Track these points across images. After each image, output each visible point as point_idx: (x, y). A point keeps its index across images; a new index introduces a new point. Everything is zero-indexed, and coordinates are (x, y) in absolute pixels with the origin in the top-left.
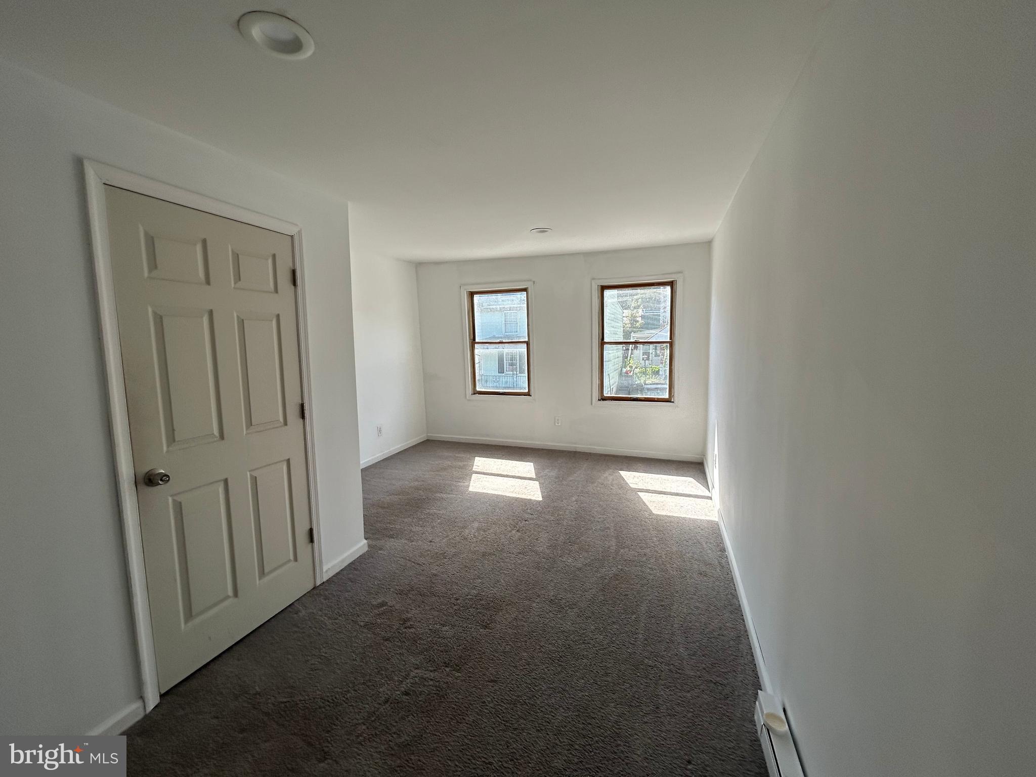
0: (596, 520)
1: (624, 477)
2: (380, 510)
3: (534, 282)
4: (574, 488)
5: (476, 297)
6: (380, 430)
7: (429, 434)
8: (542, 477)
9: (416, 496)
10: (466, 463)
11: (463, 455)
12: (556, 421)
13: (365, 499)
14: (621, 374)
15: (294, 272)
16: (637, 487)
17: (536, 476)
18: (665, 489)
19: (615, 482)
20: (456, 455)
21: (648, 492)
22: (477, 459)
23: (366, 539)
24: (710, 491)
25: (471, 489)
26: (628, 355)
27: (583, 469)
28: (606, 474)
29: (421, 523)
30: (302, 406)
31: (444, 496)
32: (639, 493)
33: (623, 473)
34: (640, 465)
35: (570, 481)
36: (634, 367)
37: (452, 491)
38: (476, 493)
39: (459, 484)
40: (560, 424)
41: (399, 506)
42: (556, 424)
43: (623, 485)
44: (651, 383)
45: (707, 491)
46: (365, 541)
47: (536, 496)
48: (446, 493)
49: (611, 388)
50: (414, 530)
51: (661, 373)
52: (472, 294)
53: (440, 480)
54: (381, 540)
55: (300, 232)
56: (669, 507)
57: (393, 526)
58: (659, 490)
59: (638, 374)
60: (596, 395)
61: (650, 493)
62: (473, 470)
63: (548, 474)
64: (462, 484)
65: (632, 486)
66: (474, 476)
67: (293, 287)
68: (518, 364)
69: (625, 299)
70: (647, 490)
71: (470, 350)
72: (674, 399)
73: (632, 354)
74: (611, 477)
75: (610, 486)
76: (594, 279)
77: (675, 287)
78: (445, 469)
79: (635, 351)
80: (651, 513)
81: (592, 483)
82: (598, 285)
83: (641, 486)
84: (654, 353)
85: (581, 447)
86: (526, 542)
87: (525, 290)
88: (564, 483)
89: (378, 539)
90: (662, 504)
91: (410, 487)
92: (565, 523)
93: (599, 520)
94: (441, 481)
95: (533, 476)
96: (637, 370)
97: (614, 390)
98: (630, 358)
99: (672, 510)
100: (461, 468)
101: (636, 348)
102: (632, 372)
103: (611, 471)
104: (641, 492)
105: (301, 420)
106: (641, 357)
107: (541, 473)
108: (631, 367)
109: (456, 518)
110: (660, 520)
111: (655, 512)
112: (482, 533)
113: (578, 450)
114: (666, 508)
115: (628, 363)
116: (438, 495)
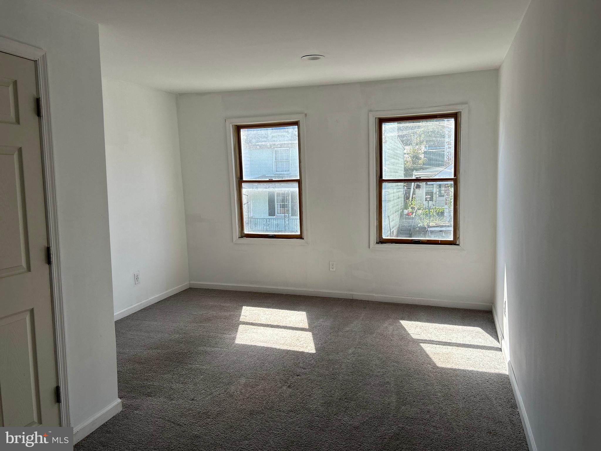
0: (375, 374)
1: (405, 327)
2: (137, 365)
3: (306, 115)
4: (351, 340)
5: (243, 133)
6: (136, 278)
7: (191, 282)
8: (316, 327)
9: (177, 350)
10: (232, 313)
11: (229, 304)
12: (331, 266)
13: (119, 353)
14: (402, 215)
15: (38, 101)
16: (419, 338)
17: (309, 326)
18: (450, 340)
19: (395, 332)
20: (222, 304)
21: (432, 344)
22: (244, 307)
23: (121, 398)
24: (499, 342)
25: (238, 341)
26: (409, 195)
27: (361, 318)
28: (386, 324)
29: (182, 379)
30: (48, 250)
31: (208, 349)
32: (422, 344)
33: (404, 323)
34: (423, 314)
35: (347, 332)
36: (416, 208)
37: (216, 344)
38: (244, 346)
39: (225, 335)
40: (334, 270)
41: (158, 361)
42: (331, 270)
43: (405, 336)
44: (435, 225)
45: (496, 342)
46: (119, 400)
47: (309, 348)
48: (210, 346)
49: (392, 231)
50: (174, 387)
51: (445, 214)
52: (238, 129)
53: (203, 332)
54: (137, 399)
55: (44, 57)
56: (454, 360)
57: (151, 383)
58: (444, 341)
59: (421, 216)
60: (374, 237)
61: (434, 344)
62: (240, 320)
63: (323, 324)
64: (228, 336)
65: (415, 337)
66: (241, 327)
67: (38, 117)
68: (290, 206)
69: (405, 132)
70: (430, 341)
71: (237, 190)
72: (459, 242)
73: (414, 193)
74: (391, 327)
75: (390, 336)
76: (371, 111)
77: (459, 119)
78: (208, 320)
79: (417, 191)
80: (435, 366)
81: (371, 333)
82: (376, 118)
83: (423, 337)
84: (438, 193)
85: (359, 294)
86: (298, 399)
87: (296, 123)
88: (340, 333)
89: (133, 397)
90: (447, 356)
91: (170, 340)
92: (340, 378)
93: (379, 374)
94: (205, 333)
95: (306, 326)
96: (420, 212)
97: (395, 233)
98: (412, 198)
99: (458, 363)
100: (226, 318)
101: (418, 187)
102: (414, 214)
103: (391, 320)
104: (423, 343)
105: (47, 266)
106: (424, 197)
107: (314, 323)
108: (412, 208)
109: (221, 374)
110: (445, 373)
111: (440, 364)
112: (249, 389)
113: (355, 298)
114: (452, 361)
115: (410, 203)
116: (201, 348)
